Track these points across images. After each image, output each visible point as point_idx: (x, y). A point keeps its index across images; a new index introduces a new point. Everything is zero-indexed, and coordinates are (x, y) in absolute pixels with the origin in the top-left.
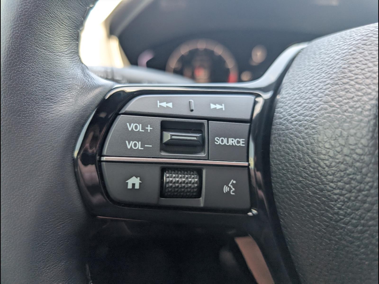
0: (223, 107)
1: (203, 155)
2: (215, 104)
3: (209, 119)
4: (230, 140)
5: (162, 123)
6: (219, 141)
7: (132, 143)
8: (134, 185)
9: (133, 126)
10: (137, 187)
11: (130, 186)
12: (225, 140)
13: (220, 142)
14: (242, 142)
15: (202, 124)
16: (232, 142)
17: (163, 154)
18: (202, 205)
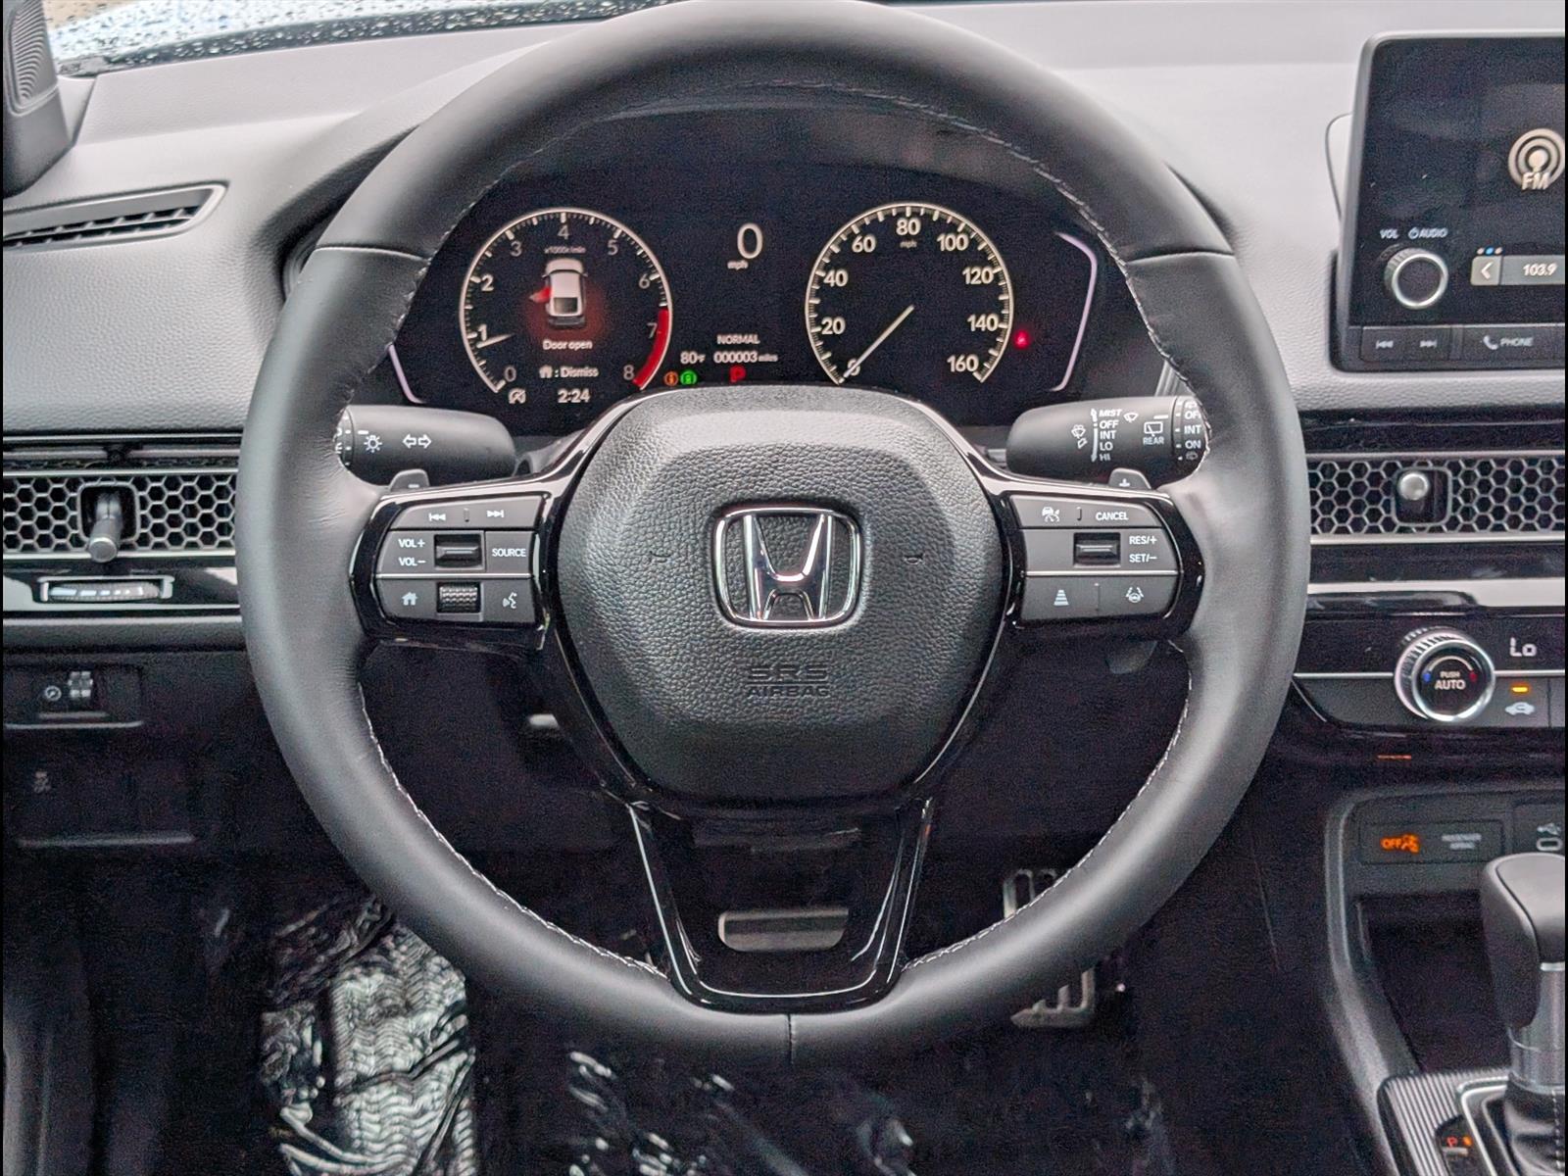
0: (502, 514)
1: (479, 568)
2: (492, 511)
3: (486, 529)
4: (509, 550)
5: (436, 537)
6: (496, 552)
7: (406, 560)
8: (410, 601)
9: (405, 541)
10: (413, 603)
11: (406, 603)
12: (504, 551)
13: (498, 554)
14: (523, 553)
15: (478, 536)
16: (512, 552)
17: (438, 569)
18: (481, 620)
